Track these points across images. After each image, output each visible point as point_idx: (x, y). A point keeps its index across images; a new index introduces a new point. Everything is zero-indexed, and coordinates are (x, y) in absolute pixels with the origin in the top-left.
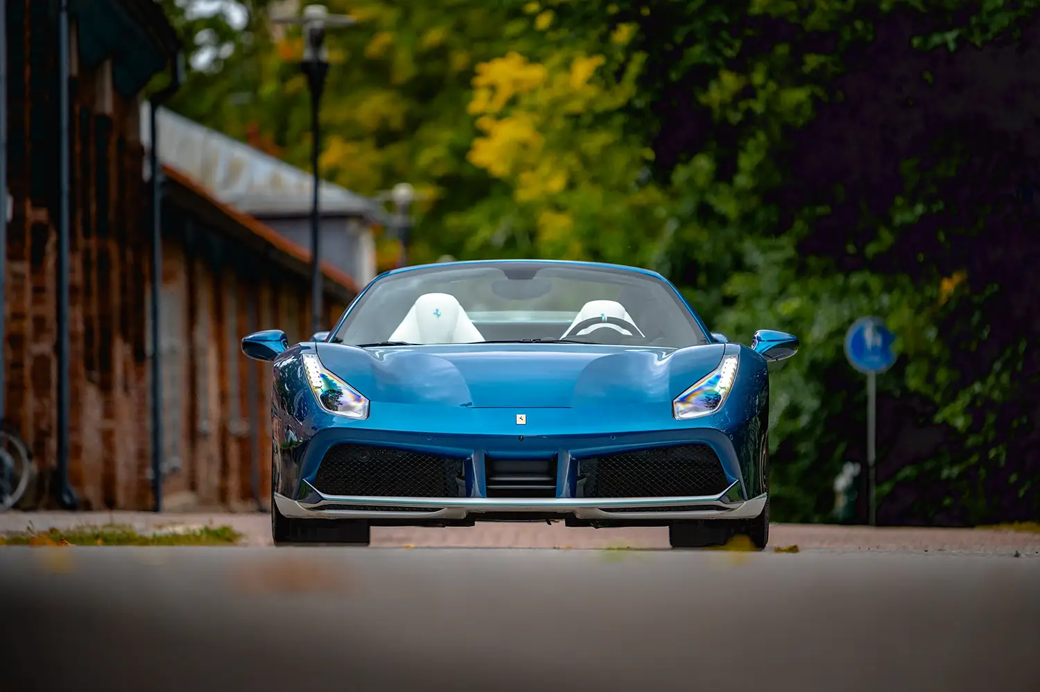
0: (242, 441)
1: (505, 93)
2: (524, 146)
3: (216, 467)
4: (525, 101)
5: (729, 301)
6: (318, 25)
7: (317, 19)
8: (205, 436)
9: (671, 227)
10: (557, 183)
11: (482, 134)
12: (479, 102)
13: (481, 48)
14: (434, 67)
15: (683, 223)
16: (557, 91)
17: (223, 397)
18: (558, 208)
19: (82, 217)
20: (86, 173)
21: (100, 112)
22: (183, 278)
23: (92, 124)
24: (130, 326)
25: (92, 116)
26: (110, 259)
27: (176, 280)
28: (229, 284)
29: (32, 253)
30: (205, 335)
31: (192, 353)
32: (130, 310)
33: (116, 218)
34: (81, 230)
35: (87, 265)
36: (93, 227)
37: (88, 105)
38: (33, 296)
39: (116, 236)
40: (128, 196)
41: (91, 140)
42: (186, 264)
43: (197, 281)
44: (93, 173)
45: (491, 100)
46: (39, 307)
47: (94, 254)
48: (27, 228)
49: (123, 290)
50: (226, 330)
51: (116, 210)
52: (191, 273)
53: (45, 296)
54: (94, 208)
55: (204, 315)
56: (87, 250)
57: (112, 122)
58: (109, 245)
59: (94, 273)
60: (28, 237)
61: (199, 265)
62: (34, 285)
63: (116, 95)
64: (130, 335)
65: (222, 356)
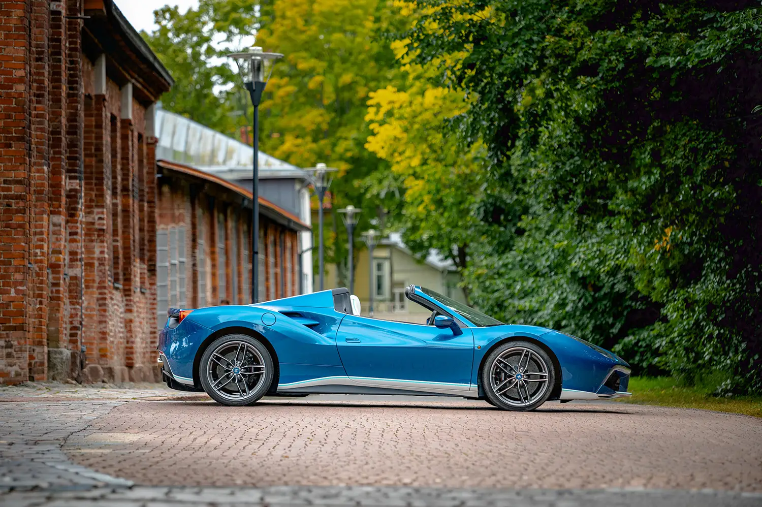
1: (385, 108)
2: (396, 139)
4: (397, 113)
5: (520, 232)
10: (415, 162)
12: (370, 114)
13: (372, 84)
14: (346, 95)
16: (416, 107)
18: (416, 175)
19: (110, 183)
20: (114, 155)
21: (124, 117)
22: (188, 220)
23: (119, 124)
24: (146, 252)
25: (118, 119)
26: (131, 210)
27: (183, 221)
28: (219, 222)
29: (68, 209)
30: (202, 253)
31: (194, 265)
32: (146, 242)
33: (136, 184)
34: (109, 192)
35: (115, 215)
36: (119, 191)
37: (115, 113)
38: (68, 237)
39: (137, 195)
40: (145, 170)
41: (119, 134)
42: (190, 211)
43: (197, 221)
44: (119, 156)
45: (377, 113)
46: (74, 244)
47: (120, 208)
48: (63, 193)
49: (141, 230)
50: (217, 250)
51: (136, 180)
52: (194, 216)
53: (78, 237)
54: (119, 178)
55: (203, 241)
56: (115, 205)
57: (133, 122)
58: (131, 201)
59: (119, 220)
60: (64, 199)
61: (199, 212)
62: (68, 231)
63: (137, 106)
64: (146, 258)
65: (214, 266)
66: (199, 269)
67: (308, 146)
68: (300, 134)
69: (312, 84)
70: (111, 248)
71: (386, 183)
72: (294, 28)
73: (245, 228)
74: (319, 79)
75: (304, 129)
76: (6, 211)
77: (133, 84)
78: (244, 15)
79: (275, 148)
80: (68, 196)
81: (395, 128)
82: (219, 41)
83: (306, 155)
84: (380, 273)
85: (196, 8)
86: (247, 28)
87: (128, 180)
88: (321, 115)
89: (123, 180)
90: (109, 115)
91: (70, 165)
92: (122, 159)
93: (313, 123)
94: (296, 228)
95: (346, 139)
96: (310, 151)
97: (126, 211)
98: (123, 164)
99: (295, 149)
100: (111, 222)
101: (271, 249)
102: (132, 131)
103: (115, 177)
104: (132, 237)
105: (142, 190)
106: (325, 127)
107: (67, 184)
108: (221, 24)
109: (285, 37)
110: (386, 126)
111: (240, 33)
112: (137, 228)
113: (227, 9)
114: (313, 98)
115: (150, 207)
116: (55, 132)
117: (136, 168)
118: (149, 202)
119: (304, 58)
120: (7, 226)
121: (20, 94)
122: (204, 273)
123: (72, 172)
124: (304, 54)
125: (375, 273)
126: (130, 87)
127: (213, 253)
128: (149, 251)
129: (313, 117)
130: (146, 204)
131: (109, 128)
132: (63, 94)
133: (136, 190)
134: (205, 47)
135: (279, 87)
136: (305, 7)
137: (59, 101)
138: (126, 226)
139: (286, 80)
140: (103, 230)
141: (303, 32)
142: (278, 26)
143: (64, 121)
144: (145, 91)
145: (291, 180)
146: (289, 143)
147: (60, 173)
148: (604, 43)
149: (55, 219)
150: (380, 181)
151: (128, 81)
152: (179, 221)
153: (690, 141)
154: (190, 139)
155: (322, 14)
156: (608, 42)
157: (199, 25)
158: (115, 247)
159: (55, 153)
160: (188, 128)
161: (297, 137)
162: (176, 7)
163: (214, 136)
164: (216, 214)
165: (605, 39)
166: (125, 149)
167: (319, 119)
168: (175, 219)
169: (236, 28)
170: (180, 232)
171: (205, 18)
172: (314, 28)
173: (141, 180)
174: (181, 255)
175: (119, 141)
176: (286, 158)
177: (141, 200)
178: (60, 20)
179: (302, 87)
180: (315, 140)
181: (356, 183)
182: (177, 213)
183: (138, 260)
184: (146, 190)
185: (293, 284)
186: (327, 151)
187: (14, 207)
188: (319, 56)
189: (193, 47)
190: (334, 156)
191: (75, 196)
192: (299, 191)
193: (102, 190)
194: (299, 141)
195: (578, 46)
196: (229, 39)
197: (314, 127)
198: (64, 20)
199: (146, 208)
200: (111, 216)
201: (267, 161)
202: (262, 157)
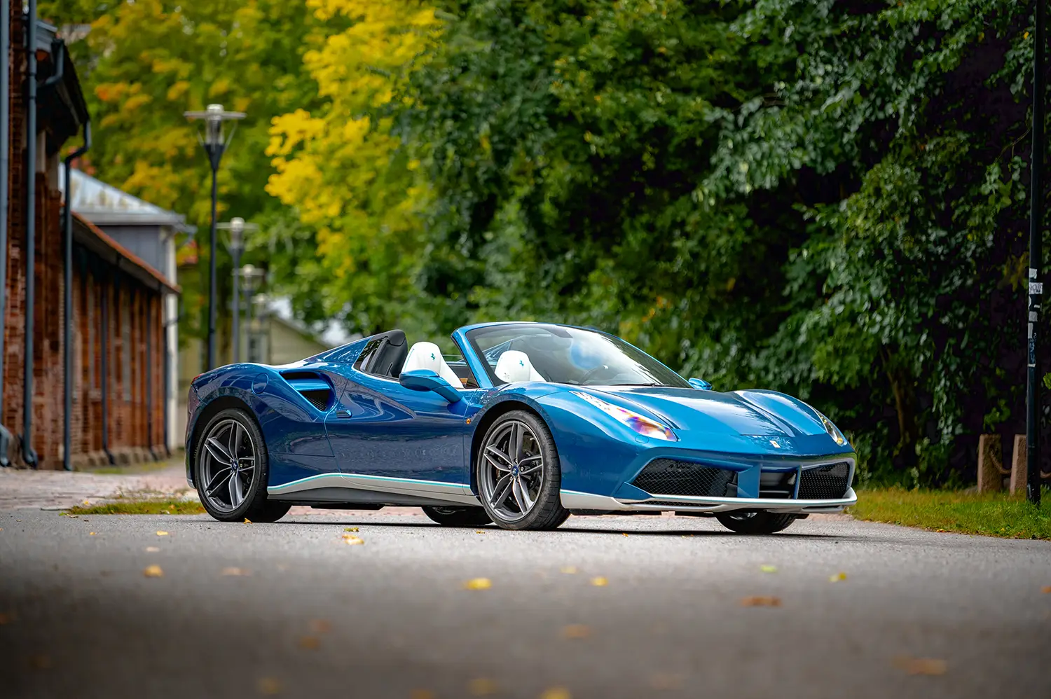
0: (95, 404)
1: (293, 139)
2: (308, 180)
3: (80, 424)
4: (309, 146)
5: (474, 307)
6: (217, 118)
7: (216, 115)
8: (74, 401)
9: (429, 248)
10: (334, 210)
11: (275, 171)
12: (273, 147)
15: (438, 247)
16: (334, 138)
17: (85, 371)
18: (333, 229)
45: (282, 145)
67: (168, 178)
68: (156, 161)
71: (273, 231)
72: (148, 16)
74: (182, 86)
75: (162, 155)
81: (307, 166)
88: (186, 136)
93: (174, 146)
94: (160, 289)
99: (149, 183)
106: (190, 152)
109: (136, 28)
110: (295, 162)
119: (162, 57)
124: (161, 52)
129: (174, 139)
135: (128, 96)
139: (137, 86)
141: (160, 21)
145: (153, 227)
146: (142, 173)
150: (266, 228)
161: (153, 166)
167: (182, 142)
176: (138, 193)
179: (159, 96)
180: (176, 170)
185: (158, 366)
188: (184, 57)
192: (165, 242)
194: (155, 171)
197: (173, 152)
201: (121, 203)
202: (114, 196)
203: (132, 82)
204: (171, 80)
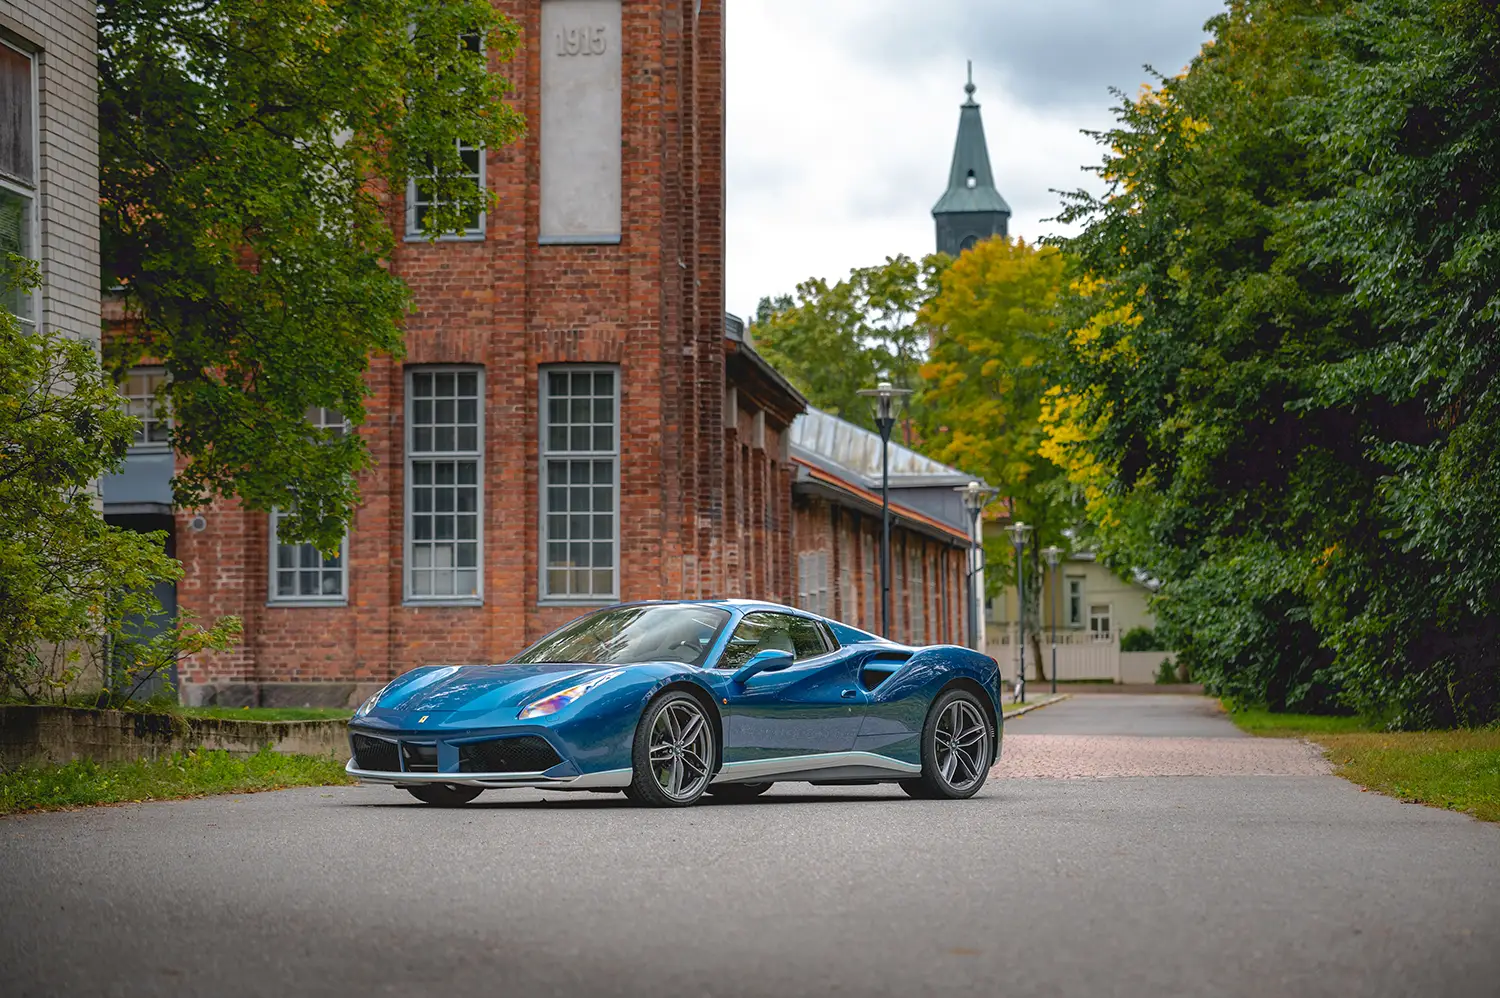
11: (1046, 437)
12: (1044, 415)
19: (742, 517)
20: (746, 487)
21: (756, 446)
22: (830, 544)
23: (751, 454)
24: (780, 585)
25: (750, 449)
26: (764, 542)
27: (824, 546)
28: (866, 544)
29: (700, 548)
30: (846, 580)
31: (837, 594)
32: (780, 574)
33: (770, 514)
34: (741, 526)
35: (747, 548)
36: (751, 523)
37: (747, 442)
38: (701, 576)
39: (770, 526)
40: (779, 499)
41: (750, 465)
42: (831, 534)
43: (840, 545)
44: (751, 487)
45: (1051, 413)
46: (706, 583)
47: (752, 540)
48: (695, 533)
49: (775, 562)
50: (863, 576)
51: (770, 509)
52: (836, 541)
53: (710, 576)
54: (751, 510)
55: (847, 567)
56: (747, 538)
57: (765, 452)
58: (763, 533)
59: (752, 553)
60: (696, 539)
61: (843, 534)
62: (701, 569)
63: (769, 432)
64: (781, 591)
65: (860, 594)
66: (843, 598)
68: (971, 429)
69: (987, 368)
70: (744, 582)
72: (963, 303)
73: (898, 548)
74: (994, 363)
75: (976, 423)
76: (643, 554)
77: (766, 412)
78: (903, 288)
79: (941, 447)
80: (700, 535)
81: (1071, 431)
82: (874, 318)
83: (979, 455)
84: (1075, 595)
85: (846, 280)
86: (907, 302)
87: (760, 511)
89: (755, 511)
90: (740, 446)
91: (703, 503)
92: (754, 490)
93: (987, 416)
94: (963, 546)
95: (1027, 435)
96: (984, 449)
97: (758, 543)
98: (755, 495)
99: (967, 448)
100: (743, 556)
101: (930, 572)
102: (765, 461)
103: (747, 509)
104: (765, 571)
105: (775, 520)
106: (1001, 420)
107: (699, 523)
108: (877, 298)
109: (952, 314)
110: (1063, 429)
111: (899, 309)
112: (771, 560)
113: (885, 280)
114: (987, 386)
115: (784, 537)
116: (688, 474)
117: (769, 498)
118: (784, 532)
119: (974, 338)
120: (645, 569)
121: (656, 443)
122: (849, 603)
123: (704, 510)
124: (974, 334)
125: (1068, 594)
126: (762, 416)
127: (859, 580)
128: (784, 584)
129: (986, 409)
130: (780, 534)
131: (740, 459)
132: (696, 436)
133: (769, 520)
134: (857, 325)
135: (946, 373)
136: (978, 277)
137: (691, 443)
138: (759, 560)
139: (954, 365)
140: (735, 566)
141: (976, 307)
142: (945, 300)
143: (696, 462)
144: (779, 417)
146: (959, 441)
147: (693, 513)
148: (1240, 374)
149: (689, 559)
151: (759, 409)
152: (819, 546)
153: (1325, 473)
154: (837, 441)
155: (998, 285)
156: (1245, 372)
157: (851, 300)
158: (748, 582)
159: (688, 494)
160: (836, 428)
161: (968, 434)
162: (823, 280)
163: (867, 437)
164: (862, 536)
165: (1241, 369)
166: (757, 479)
167: (994, 412)
168: (814, 545)
169: (895, 303)
170: (821, 558)
171: (858, 292)
172: (987, 302)
173: (774, 509)
174: (821, 584)
175: (751, 472)
176: (955, 459)
177: (776, 530)
178: (692, 364)
179: (974, 373)
180: (989, 437)
181: (1039, 488)
182: (816, 537)
183: (772, 594)
184: (780, 519)
185: (959, 612)
186: (1005, 450)
187: (650, 550)
188: (995, 337)
189: (843, 327)
190: (1013, 455)
191: (707, 535)
193: (733, 525)
194: (971, 438)
195: (1215, 376)
196: (886, 316)
197: (986, 421)
198: (696, 364)
199: (780, 539)
200: (743, 550)
201: (929, 466)
202: (922, 461)
203: (949, 362)
204: (985, 355)
